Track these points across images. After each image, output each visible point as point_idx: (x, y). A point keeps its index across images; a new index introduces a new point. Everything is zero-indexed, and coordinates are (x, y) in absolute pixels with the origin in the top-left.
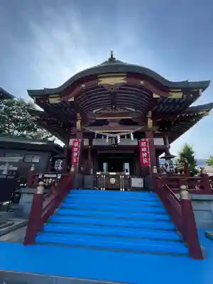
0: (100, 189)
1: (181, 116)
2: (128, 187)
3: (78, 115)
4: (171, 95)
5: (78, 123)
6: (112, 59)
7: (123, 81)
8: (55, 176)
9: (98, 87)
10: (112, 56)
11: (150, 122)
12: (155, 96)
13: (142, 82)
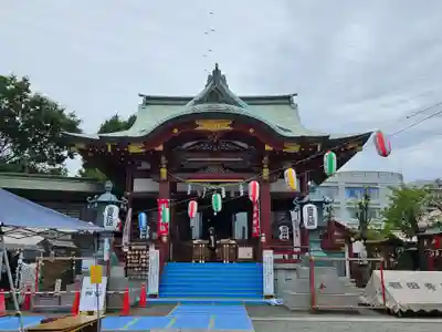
0: (197, 262)
2: (234, 258)
3: (163, 158)
5: (163, 171)
7: (229, 128)
11: (266, 172)
12: (267, 148)
13: (251, 131)
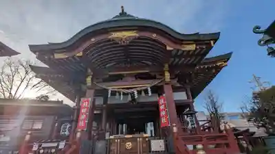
1: (200, 68)
2: (148, 151)
3: (89, 71)
4: (184, 47)
5: (89, 79)
6: (123, 14)
8: (55, 145)
9: (109, 40)
10: (123, 10)
11: (167, 75)
12: (168, 48)
13: (154, 35)
